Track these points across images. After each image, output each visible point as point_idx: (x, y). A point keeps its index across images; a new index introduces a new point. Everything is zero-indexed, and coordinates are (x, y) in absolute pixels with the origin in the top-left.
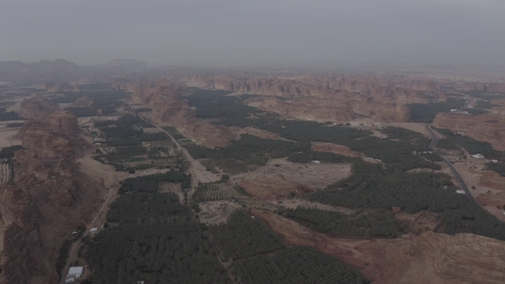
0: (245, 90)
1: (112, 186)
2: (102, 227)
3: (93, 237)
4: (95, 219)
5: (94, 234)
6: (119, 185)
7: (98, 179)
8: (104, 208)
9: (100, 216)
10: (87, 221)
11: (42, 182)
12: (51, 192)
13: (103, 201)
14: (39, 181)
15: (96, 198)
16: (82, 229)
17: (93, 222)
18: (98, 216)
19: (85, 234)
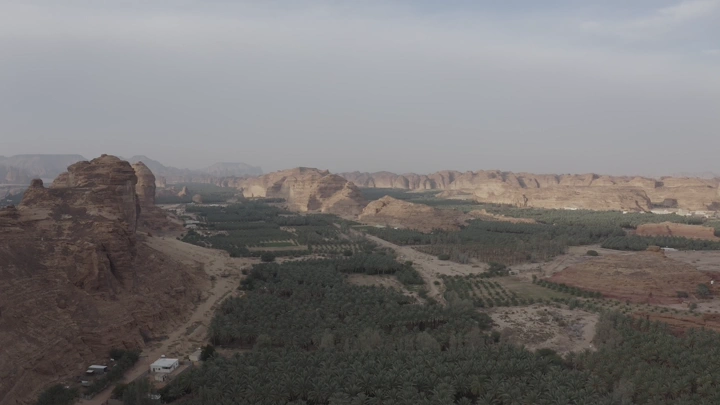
0: (428, 187)
1: (224, 276)
2: (195, 358)
3: (162, 385)
4: (174, 336)
5: (167, 377)
6: (241, 276)
7: (190, 263)
8: (204, 313)
9: (190, 330)
10: (147, 340)
11: (29, 224)
12: (52, 249)
13: (200, 299)
14: (22, 219)
15: (182, 288)
16: (127, 358)
17: (166, 343)
18: (183, 330)
19: (132, 376)
